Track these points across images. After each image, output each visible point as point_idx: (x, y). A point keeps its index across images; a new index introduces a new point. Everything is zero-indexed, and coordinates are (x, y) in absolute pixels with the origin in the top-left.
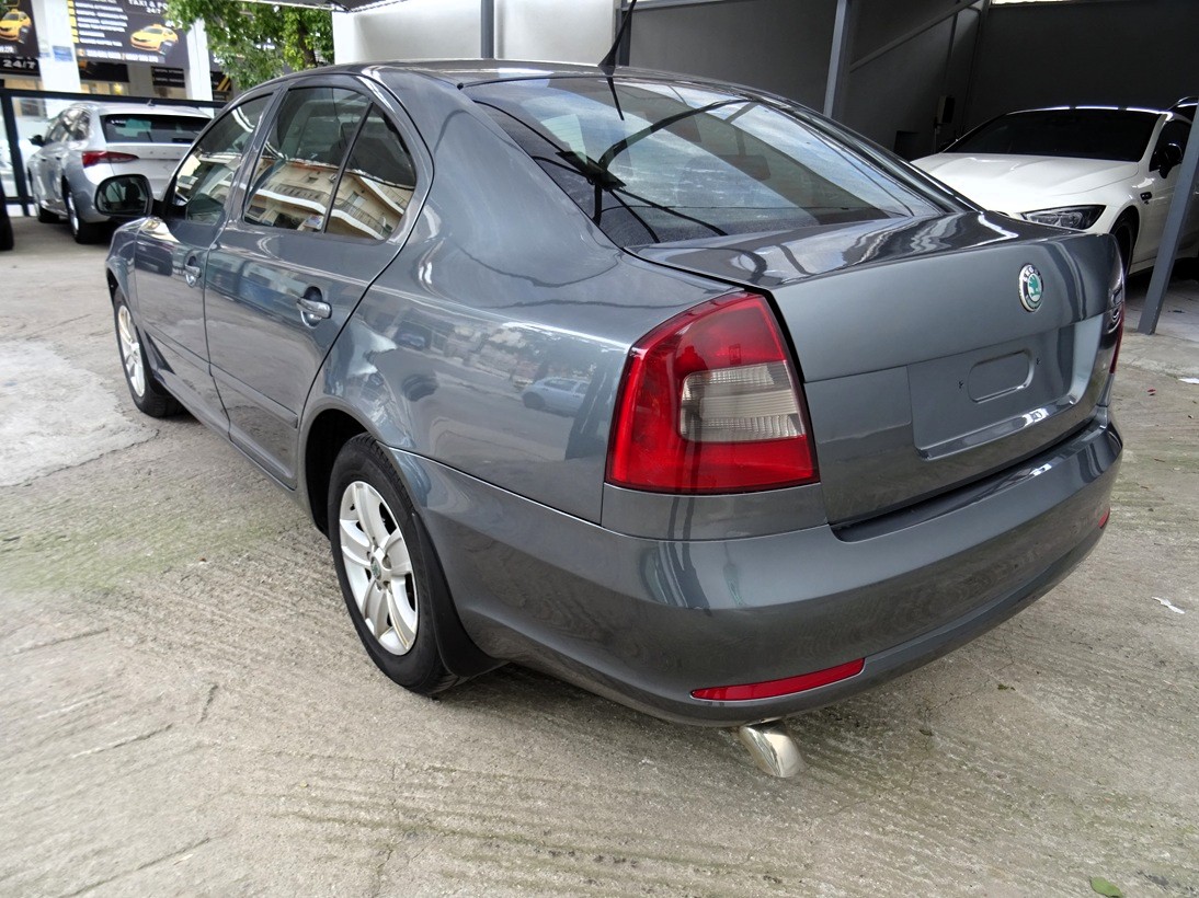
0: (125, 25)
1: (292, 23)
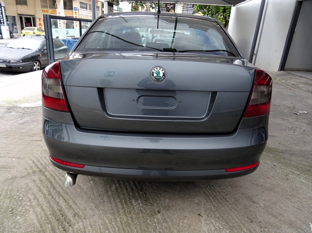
0: (193, 12)
1: (222, 10)
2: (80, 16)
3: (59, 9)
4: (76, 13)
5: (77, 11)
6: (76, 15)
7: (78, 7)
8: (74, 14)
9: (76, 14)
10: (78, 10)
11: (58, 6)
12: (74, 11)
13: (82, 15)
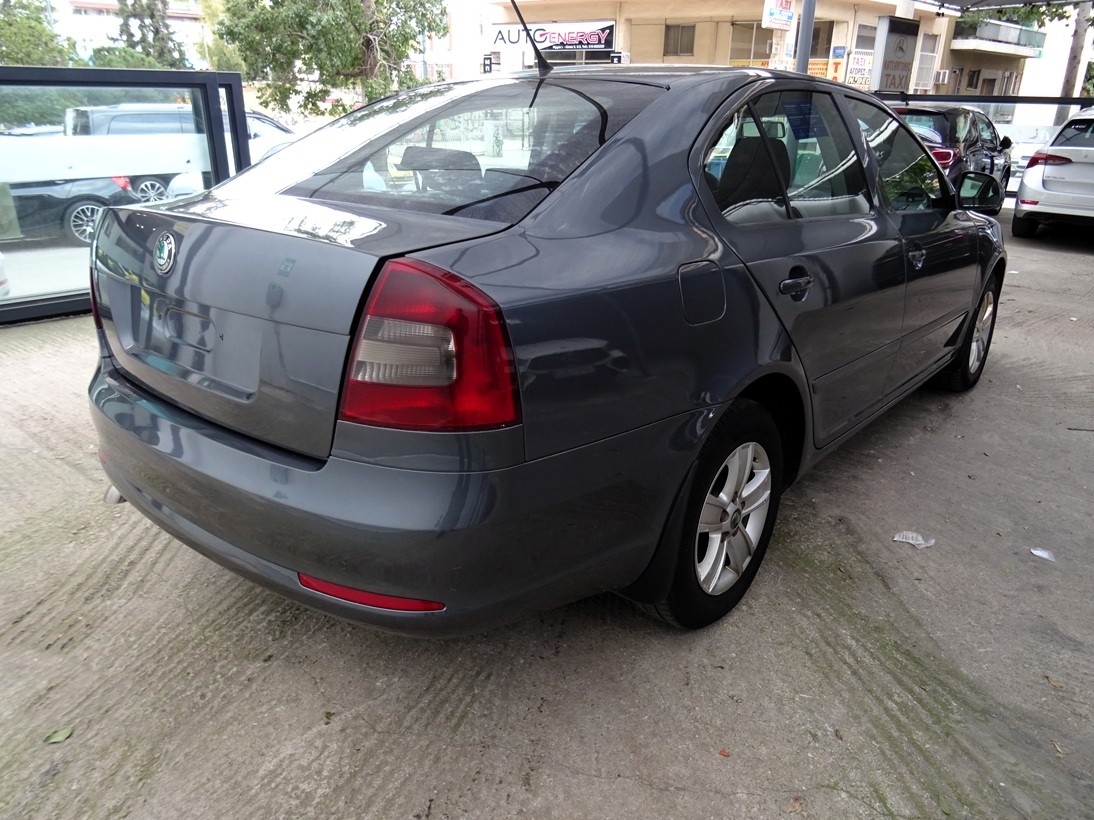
2: (849, 75)
3: (777, 58)
4: (837, 65)
5: (843, 61)
6: (835, 75)
7: (848, 46)
8: (831, 67)
9: (836, 71)
10: (846, 56)
11: (774, 47)
12: (831, 60)
13: (860, 70)
